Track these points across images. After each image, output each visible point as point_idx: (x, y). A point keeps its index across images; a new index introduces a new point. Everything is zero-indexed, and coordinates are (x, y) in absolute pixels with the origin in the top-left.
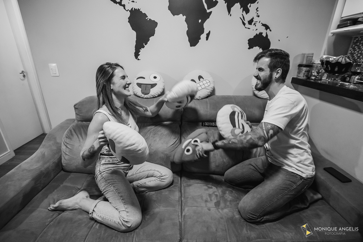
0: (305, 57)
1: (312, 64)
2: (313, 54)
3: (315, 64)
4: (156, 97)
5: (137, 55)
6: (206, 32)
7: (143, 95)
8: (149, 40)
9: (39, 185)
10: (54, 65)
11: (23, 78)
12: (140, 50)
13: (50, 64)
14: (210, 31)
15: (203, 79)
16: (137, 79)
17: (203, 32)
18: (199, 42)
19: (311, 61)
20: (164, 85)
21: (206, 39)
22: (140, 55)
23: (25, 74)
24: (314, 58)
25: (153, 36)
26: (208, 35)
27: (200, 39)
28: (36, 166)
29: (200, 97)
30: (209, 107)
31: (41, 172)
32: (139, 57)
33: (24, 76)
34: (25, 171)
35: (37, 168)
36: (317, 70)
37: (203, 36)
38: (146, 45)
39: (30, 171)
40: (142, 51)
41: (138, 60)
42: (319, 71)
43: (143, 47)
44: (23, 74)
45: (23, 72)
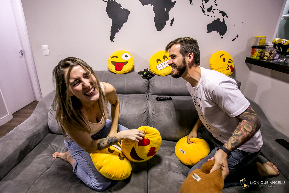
0: (259, 39)
1: (265, 46)
2: (266, 37)
3: (267, 46)
4: (128, 73)
5: (112, 38)
6: (171, 18)
7: (116, 72)
8: (123, 26)
9: (31, 144)
10: (46, 46)
11: (21, 56)
12: (115, 34)
13: (42, 46)
14: (174, 18)
15: (168, 58)
16: (111, 58)
17: (168, 19)
18: (164, 27)
19: (264, 44)
20: (134, 63)
21: (170, 25)
22: (114, 38)
23: (23, 53)
24: (266, 41)
25: (126, 22)
26: (172, 21)
27: (165, 25)
28: (30, 128)
29: (164, 74)
30: (172, 83)
31: (34, 133)
32: (114, 40)
33: (22, 54)
34: (21, 132)
35: (30, 130)
36: (269, 51)
37: (168, 22)
38: (119, 30)
39: (25, 132)
40: (117, 34)
41: (113, 42)
42: (271, 52)
43: (118, 31)
44: (22, 52)
45: (21, 51)
